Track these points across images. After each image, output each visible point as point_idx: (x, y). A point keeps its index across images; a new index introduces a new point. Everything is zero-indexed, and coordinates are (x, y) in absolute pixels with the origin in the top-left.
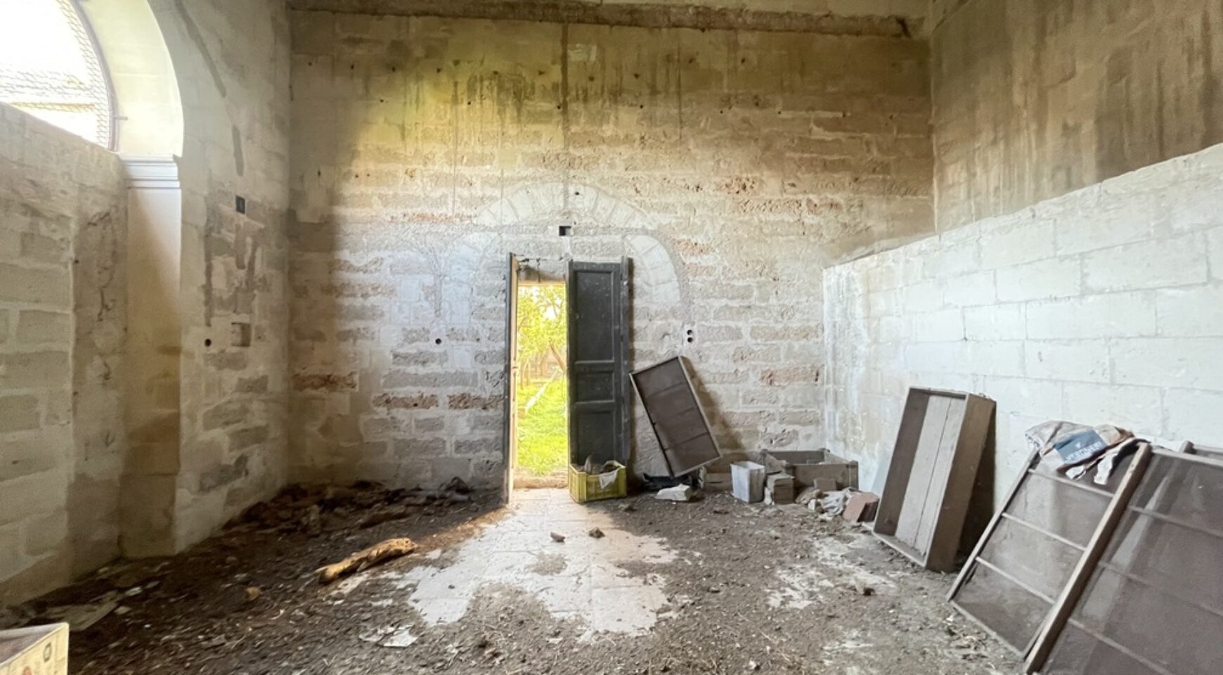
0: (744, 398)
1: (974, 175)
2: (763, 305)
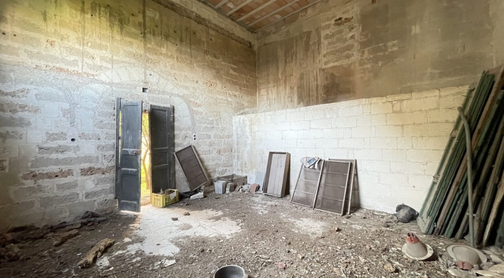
0: (212, 159)
1: (269, 94)
2: (217, 127)
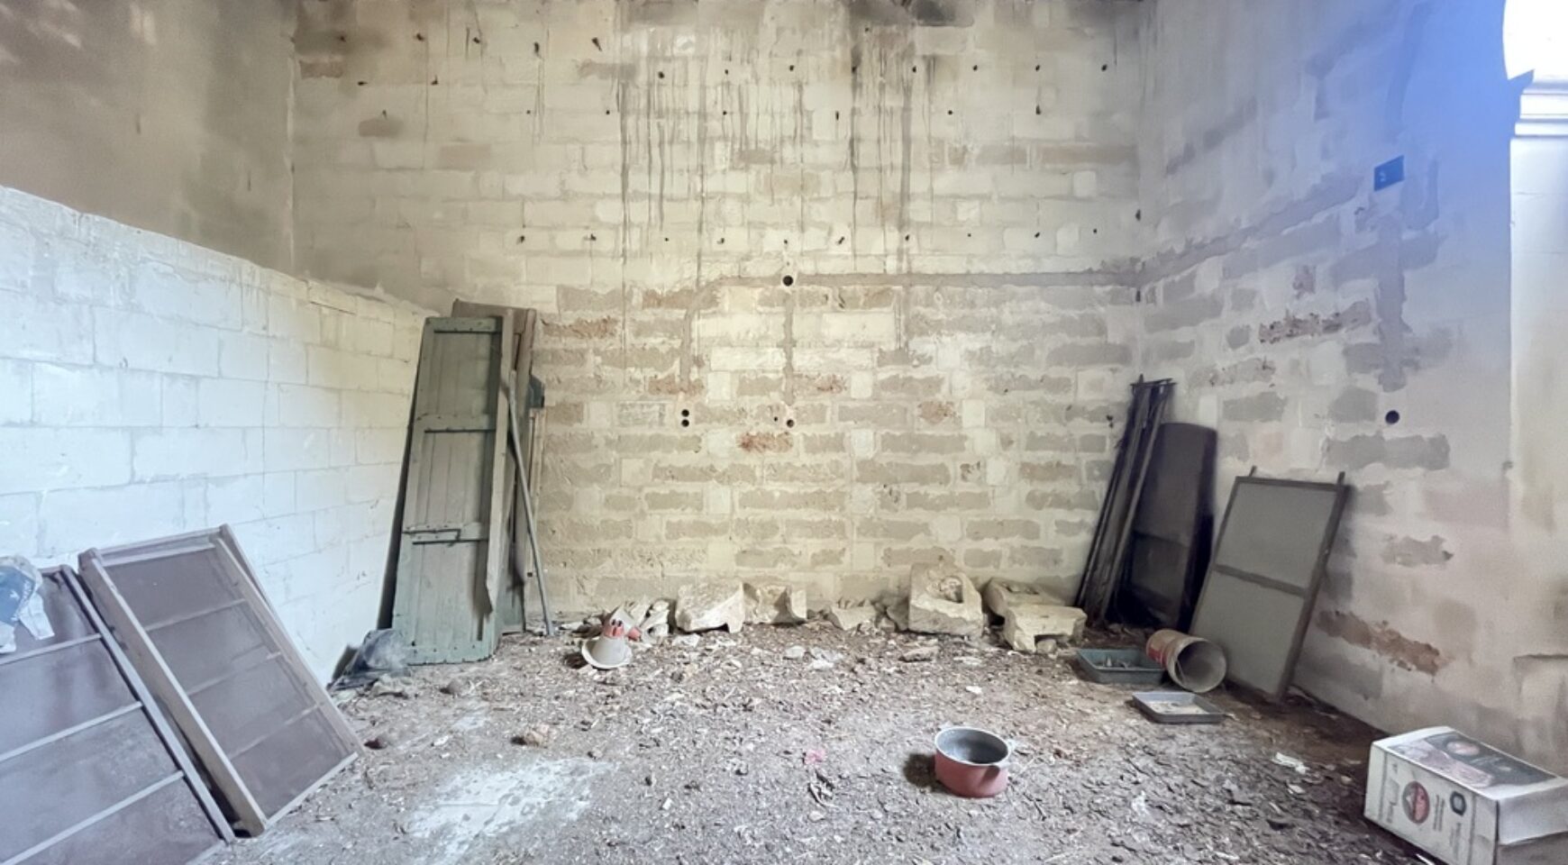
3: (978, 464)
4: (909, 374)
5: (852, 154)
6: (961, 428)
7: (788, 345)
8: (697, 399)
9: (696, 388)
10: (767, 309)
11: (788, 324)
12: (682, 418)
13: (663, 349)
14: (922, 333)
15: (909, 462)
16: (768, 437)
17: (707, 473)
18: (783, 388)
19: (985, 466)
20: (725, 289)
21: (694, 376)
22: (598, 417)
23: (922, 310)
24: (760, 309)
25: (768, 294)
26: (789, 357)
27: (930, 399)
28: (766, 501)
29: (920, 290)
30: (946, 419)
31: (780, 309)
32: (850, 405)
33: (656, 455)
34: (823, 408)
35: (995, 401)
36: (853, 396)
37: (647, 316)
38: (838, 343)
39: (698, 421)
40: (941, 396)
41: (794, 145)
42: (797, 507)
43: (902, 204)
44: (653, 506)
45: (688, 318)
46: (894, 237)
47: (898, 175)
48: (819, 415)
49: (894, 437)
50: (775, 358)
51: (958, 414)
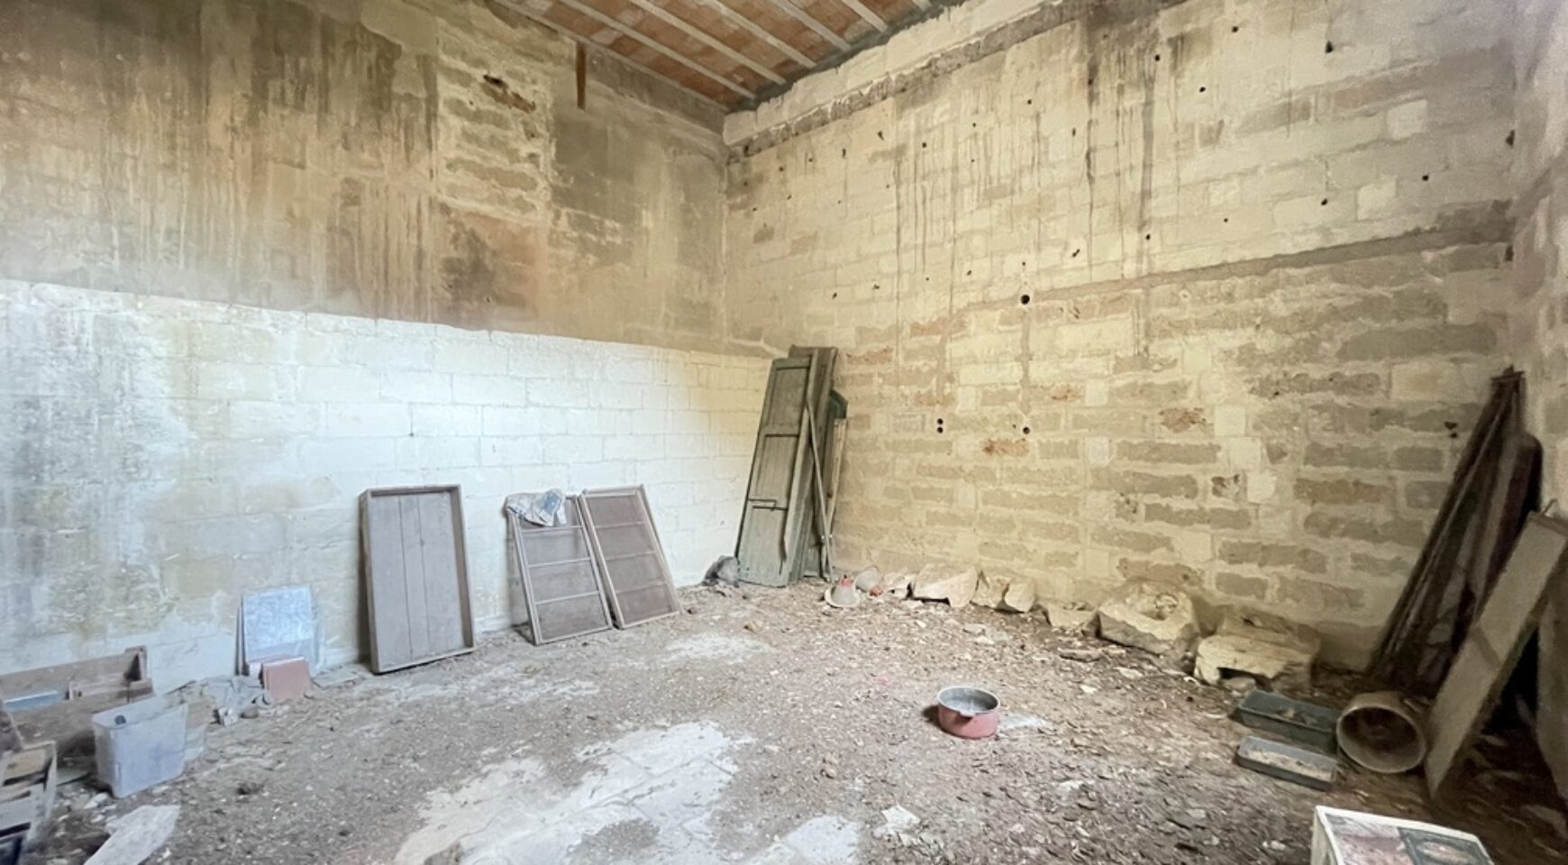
1: (120, 189)
3: (1236, 478)
4: (1149, 380)
5: (1089, 166)
6: (1212, 436)
7: (1025, 358)
8: (949, 409)
9: (948, 400)
10: (1007, 328)
11: (1026, 338)
12: (938, 426)
13: (925, 369)
14: (1165, 334)
15: (1149, 471)
16: (1007, 442)
17: (955, 473)
18: (1020, 397)
19: (1245, 480)
20: (971, 315)
21: (947, 391)
22: (881, 424)
23: (1165, 311)
24: (1001, 328)
25: (1007, 314)
26: (1026, 370)
27: (1173, 405)
28: (1005, 500)
29: (1161, 290)
30: (1193, 427)
31: (1020, 326)
32: (1085, 413)
33: (919, 456)
34: (1057, 416)
35: (1260, 405)
36: (1088, 404)
37: (913, 343)
38: (1073, 353)
39: (951, 428)
40: (1188, 402)
41: (1031, 173)
42: (1032, 508)
43: (1143, 204)
44: (916, 497)
45: (943, 341)
46: (1132, 239)
47: (1138, 175)
48: (1053, 422)
49: (1131, 445)
50: (1012, 372)
51: (1208, 422)
